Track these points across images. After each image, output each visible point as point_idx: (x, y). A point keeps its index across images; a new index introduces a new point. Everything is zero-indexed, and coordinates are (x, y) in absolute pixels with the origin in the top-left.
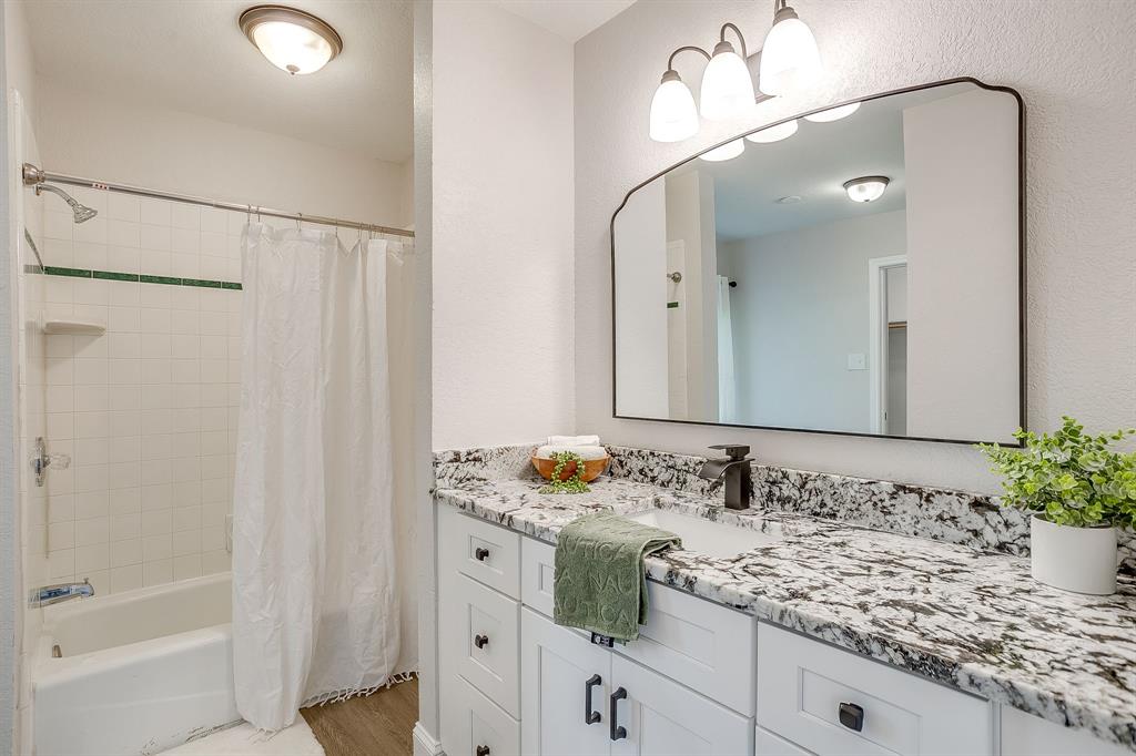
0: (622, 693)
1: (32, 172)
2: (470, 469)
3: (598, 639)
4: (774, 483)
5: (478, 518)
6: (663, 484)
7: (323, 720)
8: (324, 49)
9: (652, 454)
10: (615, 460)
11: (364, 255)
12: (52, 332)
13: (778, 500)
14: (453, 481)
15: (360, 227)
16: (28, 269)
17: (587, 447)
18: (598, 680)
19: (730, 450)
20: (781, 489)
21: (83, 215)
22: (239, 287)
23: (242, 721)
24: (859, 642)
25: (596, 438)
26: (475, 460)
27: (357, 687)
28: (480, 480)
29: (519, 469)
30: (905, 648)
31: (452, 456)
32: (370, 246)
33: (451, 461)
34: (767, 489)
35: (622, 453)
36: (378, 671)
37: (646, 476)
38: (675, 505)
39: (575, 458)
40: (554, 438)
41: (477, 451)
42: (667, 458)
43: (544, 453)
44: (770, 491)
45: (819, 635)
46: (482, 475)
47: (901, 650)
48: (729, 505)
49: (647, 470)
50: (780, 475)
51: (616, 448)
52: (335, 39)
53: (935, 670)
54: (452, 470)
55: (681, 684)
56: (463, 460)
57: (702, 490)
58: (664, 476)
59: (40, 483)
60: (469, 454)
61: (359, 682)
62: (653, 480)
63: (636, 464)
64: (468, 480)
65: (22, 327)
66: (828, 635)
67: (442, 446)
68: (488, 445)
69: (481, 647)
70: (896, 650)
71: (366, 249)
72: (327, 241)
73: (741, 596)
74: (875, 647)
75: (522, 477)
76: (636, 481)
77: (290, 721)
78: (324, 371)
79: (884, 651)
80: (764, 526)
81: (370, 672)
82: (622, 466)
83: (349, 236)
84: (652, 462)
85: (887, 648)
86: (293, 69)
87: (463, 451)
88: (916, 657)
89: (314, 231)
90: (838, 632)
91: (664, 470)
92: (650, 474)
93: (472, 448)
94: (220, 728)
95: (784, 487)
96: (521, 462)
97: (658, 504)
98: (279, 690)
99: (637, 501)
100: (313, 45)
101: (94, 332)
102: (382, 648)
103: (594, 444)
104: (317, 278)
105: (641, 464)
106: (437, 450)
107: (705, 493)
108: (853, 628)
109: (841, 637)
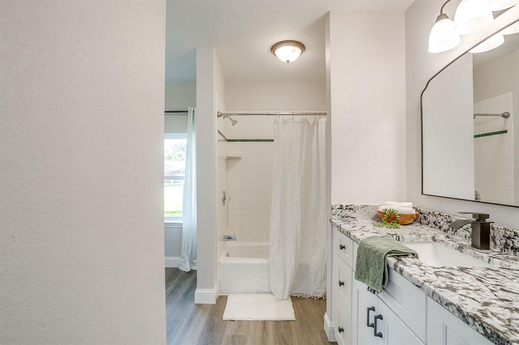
0: (380, 317)
1: (219, 114)
2: (347, 213)
3: (370, 289)
4: (509, 238)
5: (341, 232)
6: (445, 231)
7: (297, 302)
8: (298, 51)
9: (440, 214)
10: (422, 216)
11: (317, 125)
12: (229, 159)
13: (512, 248)
14: (339, 217)
15: (316, 114)
16: (219, 141)
17: (405, 208)
18: (373, 309)
19: (474, 215)
20: (513, 242)
21: (235, 122)
22: (272, 140)
23: (272, 293)
24: (464, 316)
25: (411, 204)
26: (350, 209)
27: (311, 295)
28: (352, 218)
29: (373, 215)
30: (484, 325)
31: (339, 207)
32: (320, 121)
33: (339, 209)
34: (504, 241)
35: (425, 212)
36: (320, 291)
37: (437, 225)
38: (443, 241)
39: (395, 212)
40: (389, 202)
41: (351, 206)
42: (447, 217)
43: (381, 209)
44: (506, 243)
45: (447, 307)
46: (353, 215)
47: (482, 325)
48: (474, 246)
49: (437, 222)
50: (513, 234)
51: (423, 210)
52: (302, 46)
53: (498, 342)
54: (339, 212)
55: (399, 318)
56: (344, 208)
57: (466, 236)
58: (446, 227)
59: (224, 204)
60: (347, 206)
61: (312, 293)
62: (440, 228)
63: (431, 219)
64: (347, 217)
65: (217, 158)
66: (451, 308)
67: (335, 202)
68: (357, 203)
69: (340, 286)
70: (479, 325)
71: (318, 123)
72: (303, 122)
73: (418, 281)
74: (470, 320)
75: (373, 219)
76: (432, 227)
77: (285, 298)
78: (301, 172)
79: (474, 324)
80: (489, 260)
81: (316, 290)
82: (425, 219)
83: (311, 119)
84: (440, 218)
85: (475, 323)
86: (288, 62)
87: (344, 205)
88: (489, 332)
89: (298, 119)
90: (455, 308)
91: (445, 223)
92: (439, 225)
93: (349, 204)
94: (265, 293)
95: (515, 241)
96: (374, 213)
97: (434, 239)
98: (282, 286)
99: (420, 236)
100: (294, 51)
101: (239, 158)
102: (321, 283)
103: (409, 207)
104: (299, 136)
105: (434, 219)
106: (333, 204)
107: (467, 238)
108: (461, 308)
109: (456, 311)
